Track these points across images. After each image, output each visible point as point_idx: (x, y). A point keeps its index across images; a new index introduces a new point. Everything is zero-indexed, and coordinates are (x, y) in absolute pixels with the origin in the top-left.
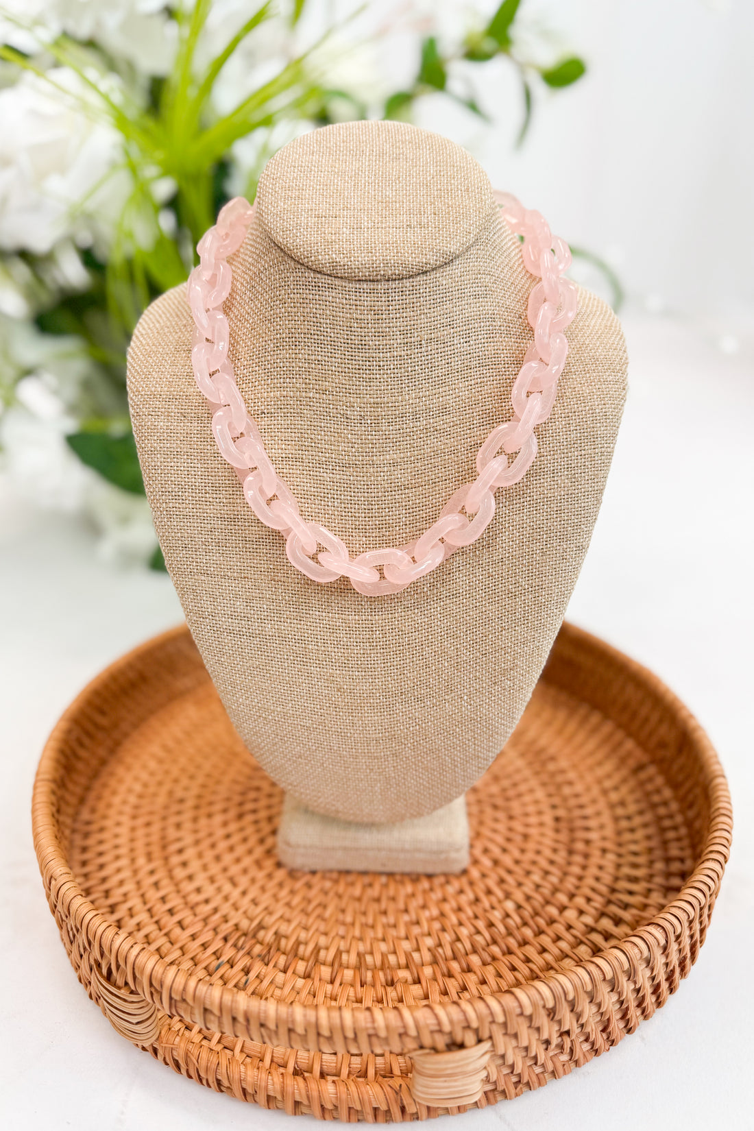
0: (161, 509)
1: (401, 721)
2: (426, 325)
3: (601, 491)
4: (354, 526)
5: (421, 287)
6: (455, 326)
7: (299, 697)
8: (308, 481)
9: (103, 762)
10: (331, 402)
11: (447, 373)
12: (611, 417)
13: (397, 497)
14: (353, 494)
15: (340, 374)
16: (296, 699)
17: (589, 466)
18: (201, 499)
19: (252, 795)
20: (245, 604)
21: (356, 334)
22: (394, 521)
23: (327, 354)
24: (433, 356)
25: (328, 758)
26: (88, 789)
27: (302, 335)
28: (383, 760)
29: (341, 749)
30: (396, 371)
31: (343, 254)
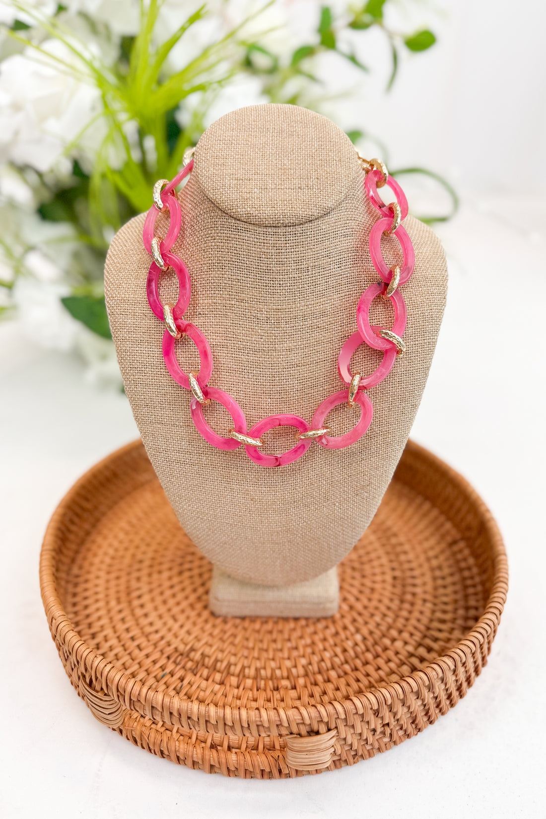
0: (130, 379)
1: (294, 520)
2: (311, 256)
3: (428, 368)
4: (262, 392)
5: (308, 231)
6: (331, 256)
7: (225, 504)
8: (231, 361)
9: (88, 533)
10: (246, 308)
11: (326, 288)
12: (435, 318)
13: (292, 372)
14: (261, 370)
15: (253, 289)
16: (223, 506)
17: (421, 352)
18: (158, 373)
19: (189, 558)
20: (188, 443)
21: (264, 262)
22: (290, 388)
23: (243, 275)
24: (316, 277)
25: (245, 544)
26: (77, 552)
27: (227, 262)
28: (281, 545)
29: (253, 538)
30: (291, 287)
31: (255, 208)
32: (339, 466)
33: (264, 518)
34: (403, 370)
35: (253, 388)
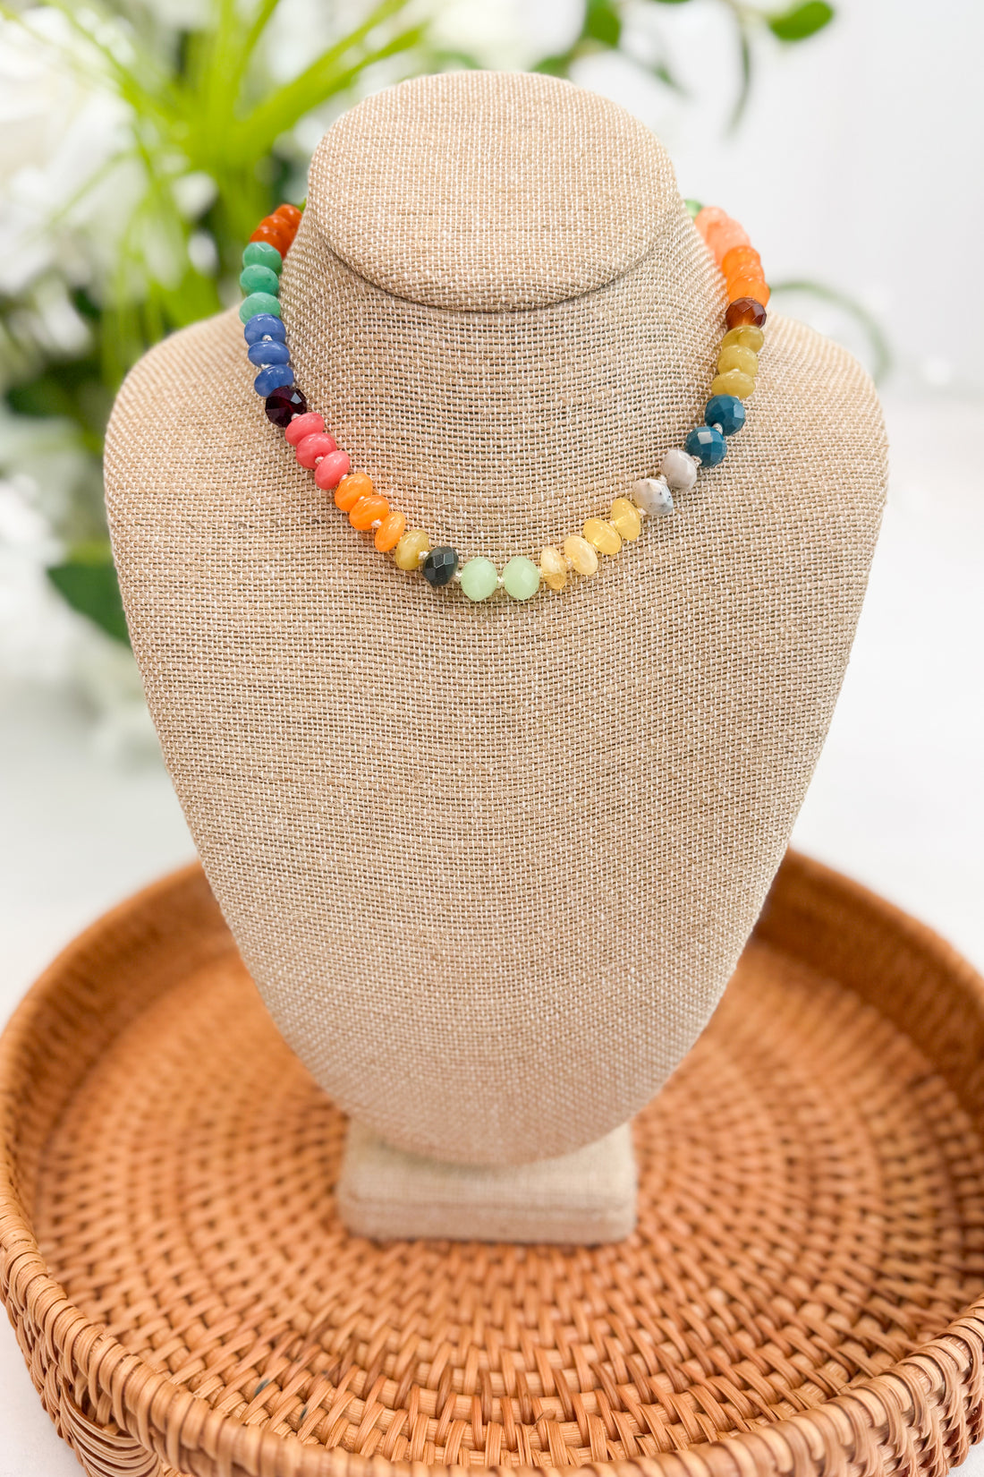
0: (156, 672)
1: (532, 1006)
2: (572, 382)
3: (847, 645)
4: (458, 700)
5: (565, 322)
6: (618, 384)
7: (371, 968)
8: (387, 628)
10: (422, 504)
11: (605, 458)
12: (863, 528)
13: (526, 653)
14: (456, 649)
15: (437, 459)
16: (367, 972)
17: (830, 606)
18: (218, 657)
20: (287, 821)
21: (462, 395)
22: (521, 692)
23: (416, 428)
24: (584, 431)
25: (418, 1064)
27: (378, 399)
28: (503, 1067)
29: (437, 1050)
30: (525, 454)
31: (443, 270)
32: (638, 877)
33: (462, 1002)
34: (787, 648)
35: (437, 692)
